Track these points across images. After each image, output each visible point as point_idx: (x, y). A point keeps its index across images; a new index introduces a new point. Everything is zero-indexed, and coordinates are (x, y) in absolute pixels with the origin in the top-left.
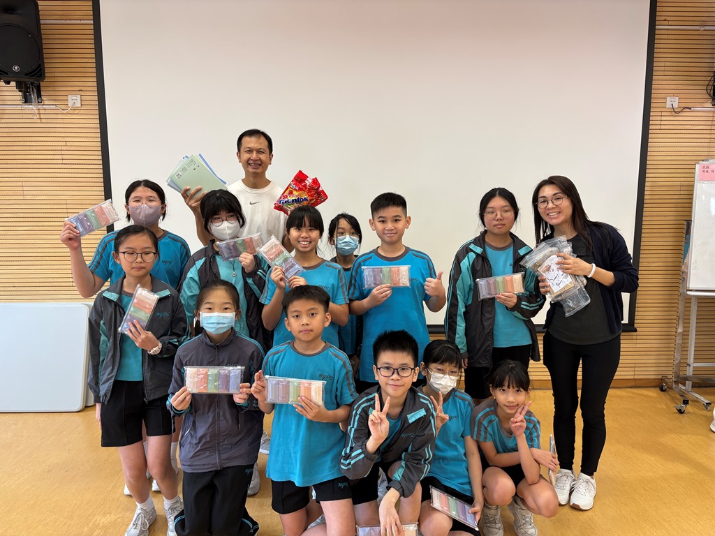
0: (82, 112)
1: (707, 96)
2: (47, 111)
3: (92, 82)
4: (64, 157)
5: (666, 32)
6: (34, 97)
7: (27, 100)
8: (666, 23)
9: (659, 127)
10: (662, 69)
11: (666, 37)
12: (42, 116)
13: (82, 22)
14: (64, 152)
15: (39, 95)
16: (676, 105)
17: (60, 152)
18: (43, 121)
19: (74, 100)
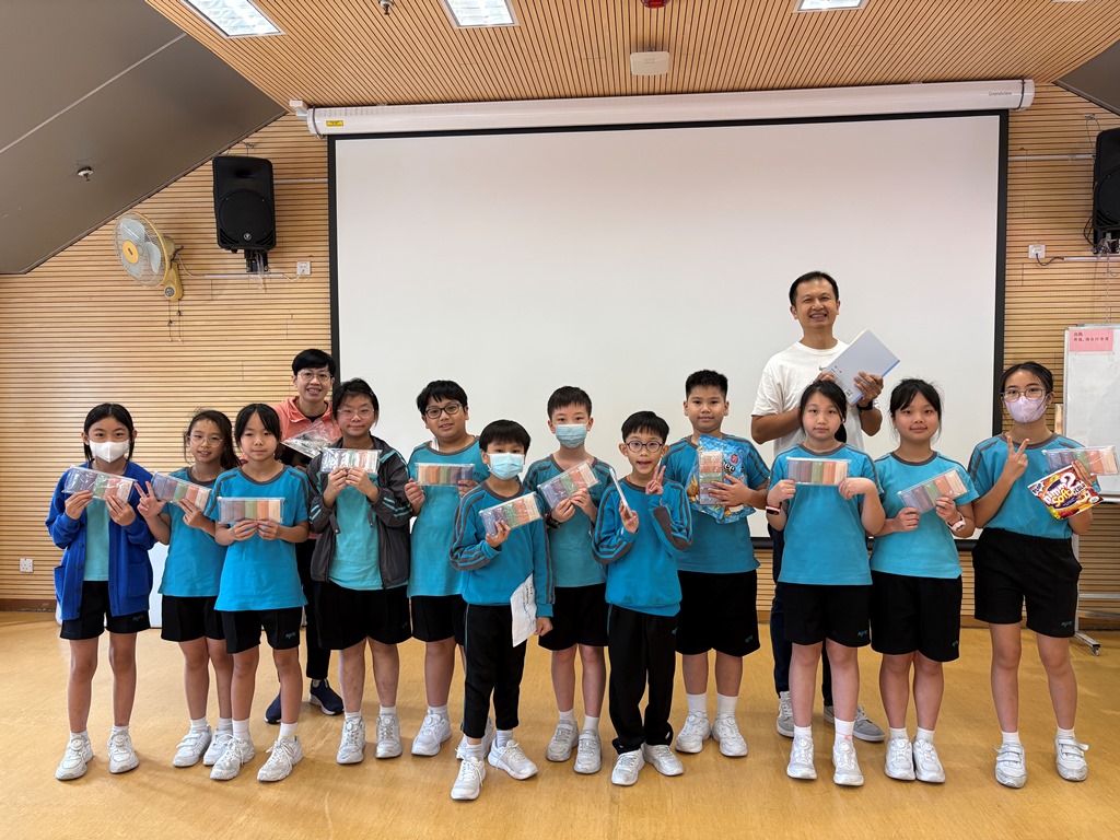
0: (311, 280)
1: (1086, 242)
2: (273, 281)
3: (324, 247)
4: (289, 332)
5: (1024, 164)
6: (260, 265)
7: (252, 269)
8: (1024, 152)
9: (1020, 283)
10: (1021, 210)
11: (1024, 170)
12: (268, 286)
13: (316, 180)
14: (289, 327)
15: (266, 263)
16: (1042, 255)
17: (285, 327)
18: (268, 291)
19: (303, 267)
